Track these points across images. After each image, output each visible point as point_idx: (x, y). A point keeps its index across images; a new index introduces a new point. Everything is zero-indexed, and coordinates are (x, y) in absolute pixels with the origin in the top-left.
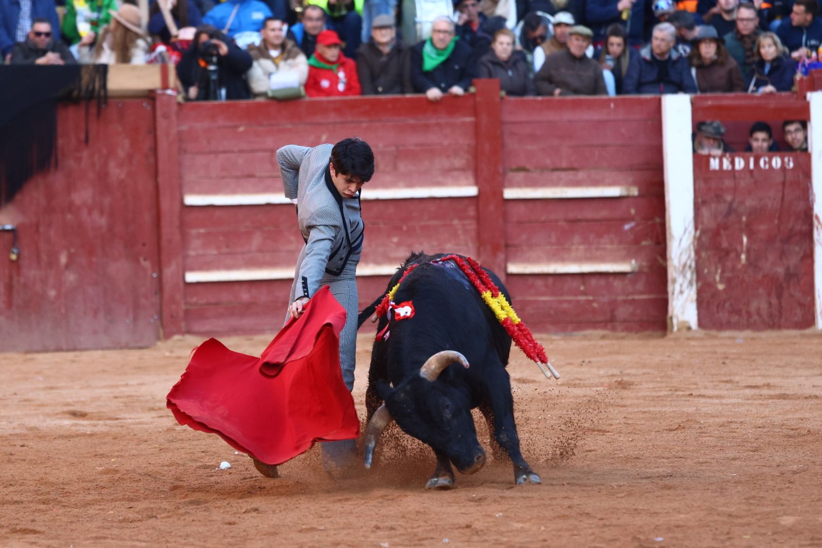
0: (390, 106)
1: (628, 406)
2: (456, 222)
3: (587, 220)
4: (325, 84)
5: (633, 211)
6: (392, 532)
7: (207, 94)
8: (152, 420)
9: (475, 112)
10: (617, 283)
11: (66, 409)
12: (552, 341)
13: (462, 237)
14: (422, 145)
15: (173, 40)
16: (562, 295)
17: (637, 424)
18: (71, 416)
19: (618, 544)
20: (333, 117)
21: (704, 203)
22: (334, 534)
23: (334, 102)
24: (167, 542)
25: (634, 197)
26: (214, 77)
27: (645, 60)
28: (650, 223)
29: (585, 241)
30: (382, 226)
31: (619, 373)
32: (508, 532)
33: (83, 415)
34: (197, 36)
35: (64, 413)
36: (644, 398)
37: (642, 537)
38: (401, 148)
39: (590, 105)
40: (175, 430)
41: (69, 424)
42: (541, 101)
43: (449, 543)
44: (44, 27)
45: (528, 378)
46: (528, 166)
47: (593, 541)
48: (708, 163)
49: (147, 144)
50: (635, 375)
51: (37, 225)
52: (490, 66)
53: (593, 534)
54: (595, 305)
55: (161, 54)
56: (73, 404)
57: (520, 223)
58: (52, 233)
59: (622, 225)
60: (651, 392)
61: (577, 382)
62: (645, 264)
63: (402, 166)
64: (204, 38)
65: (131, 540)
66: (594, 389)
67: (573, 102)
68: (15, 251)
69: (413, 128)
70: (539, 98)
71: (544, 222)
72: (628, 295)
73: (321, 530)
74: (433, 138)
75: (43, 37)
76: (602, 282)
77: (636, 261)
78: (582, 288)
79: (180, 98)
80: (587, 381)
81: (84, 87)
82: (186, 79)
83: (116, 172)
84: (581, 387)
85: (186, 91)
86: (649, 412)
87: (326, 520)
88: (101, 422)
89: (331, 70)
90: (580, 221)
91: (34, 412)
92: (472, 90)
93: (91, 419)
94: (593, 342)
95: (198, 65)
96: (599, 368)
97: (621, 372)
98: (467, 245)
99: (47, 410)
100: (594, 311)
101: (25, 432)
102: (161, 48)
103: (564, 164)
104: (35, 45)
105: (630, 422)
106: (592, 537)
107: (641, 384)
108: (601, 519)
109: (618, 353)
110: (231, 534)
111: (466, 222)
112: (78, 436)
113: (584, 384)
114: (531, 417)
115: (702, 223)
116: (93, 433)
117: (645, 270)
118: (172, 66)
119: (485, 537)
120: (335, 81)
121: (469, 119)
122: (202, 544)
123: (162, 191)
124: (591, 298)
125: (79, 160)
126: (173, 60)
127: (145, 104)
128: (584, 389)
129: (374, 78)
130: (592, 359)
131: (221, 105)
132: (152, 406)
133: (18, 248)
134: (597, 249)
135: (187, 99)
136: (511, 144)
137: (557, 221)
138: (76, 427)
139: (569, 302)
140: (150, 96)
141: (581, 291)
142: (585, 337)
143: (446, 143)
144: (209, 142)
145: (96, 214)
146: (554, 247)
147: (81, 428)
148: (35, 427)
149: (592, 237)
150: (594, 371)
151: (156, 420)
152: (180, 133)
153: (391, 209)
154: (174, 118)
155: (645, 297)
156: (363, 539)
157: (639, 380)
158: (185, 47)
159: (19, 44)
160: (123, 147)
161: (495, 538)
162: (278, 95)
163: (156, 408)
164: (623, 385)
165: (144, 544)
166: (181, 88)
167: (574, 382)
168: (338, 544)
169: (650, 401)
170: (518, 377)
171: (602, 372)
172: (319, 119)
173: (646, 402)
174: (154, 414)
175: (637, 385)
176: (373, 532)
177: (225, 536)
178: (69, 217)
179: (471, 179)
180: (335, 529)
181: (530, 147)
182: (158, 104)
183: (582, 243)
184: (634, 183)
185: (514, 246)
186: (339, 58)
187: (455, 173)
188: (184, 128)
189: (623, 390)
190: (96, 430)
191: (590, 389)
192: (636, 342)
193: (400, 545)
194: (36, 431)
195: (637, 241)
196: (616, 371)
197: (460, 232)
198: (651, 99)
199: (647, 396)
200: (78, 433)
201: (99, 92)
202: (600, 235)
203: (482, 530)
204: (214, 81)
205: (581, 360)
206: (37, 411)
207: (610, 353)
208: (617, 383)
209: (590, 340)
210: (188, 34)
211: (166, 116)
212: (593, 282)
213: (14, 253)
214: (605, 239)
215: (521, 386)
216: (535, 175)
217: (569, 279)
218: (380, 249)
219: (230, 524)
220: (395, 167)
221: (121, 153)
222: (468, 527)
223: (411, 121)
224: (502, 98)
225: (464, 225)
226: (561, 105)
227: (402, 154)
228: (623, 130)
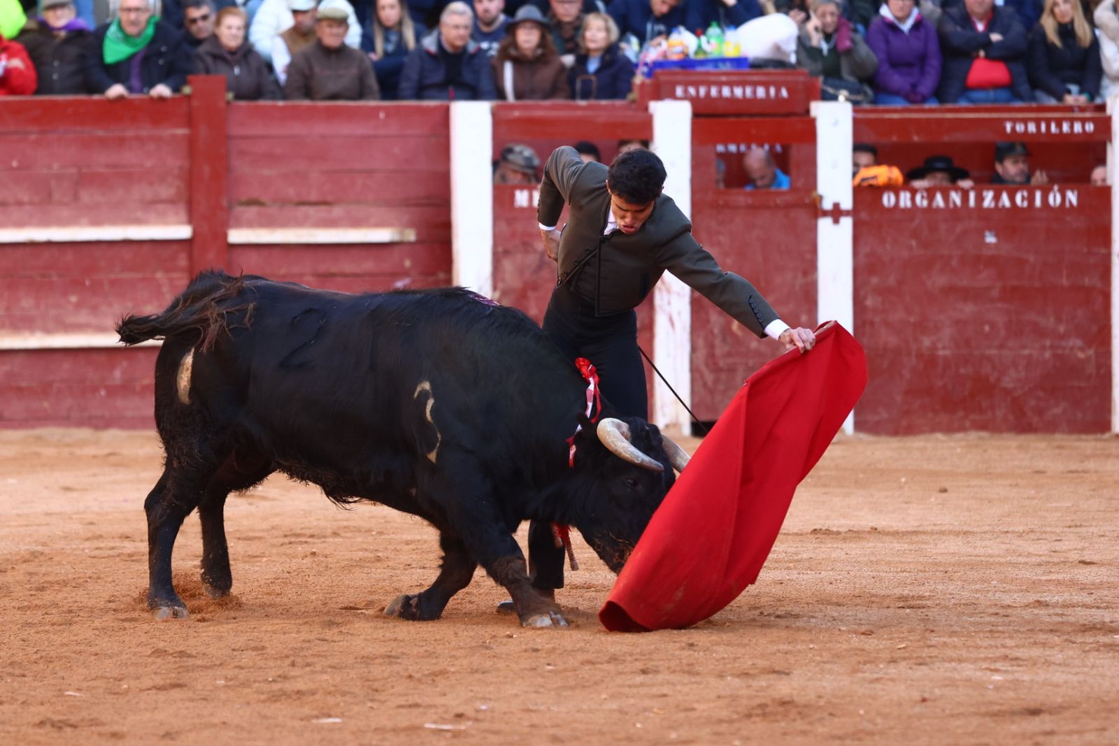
0: (71, 111)
2: (160, 275)
3: (341, 275)
5: (408, 263)
9: (190, 121)
13: (167, 297)
14: (115, 166)
21: (506, 252)
25: (409, 244)
27: (428, 53)
28: (429, 279)
30: (55, 278)
38: (84, 170)
39: (351, 115)
42: (283, 108)
46: (263, 199)
48: (512, 197)
52: (209, 60)
59: (393, 281)
63: (86, 196)
67: (328, 109)
69: (103, 142)
70: (281, 103)
74: (130, 157)
90: (333, 275)
92: (187, 90)
103: (314, 196)
111: (174, 276)
115: (503, 280)
121: (182, 131)
136: (241, 167)
137: (301, 275)
143: (148, 164)
153: (69, 256)
179: (183, 215)
181: (266, 172)
184: (410, 224)
187: (161, 207)
197: (164, 290)
198: (436, 108)
216: (273, 210)
218: (53, 312)
220: (76, 197)
223: (100, 133)
224: (228, 103)
225: (171, 280)
226: (311, 114)
227: (85, 179)
228: (396, 150)
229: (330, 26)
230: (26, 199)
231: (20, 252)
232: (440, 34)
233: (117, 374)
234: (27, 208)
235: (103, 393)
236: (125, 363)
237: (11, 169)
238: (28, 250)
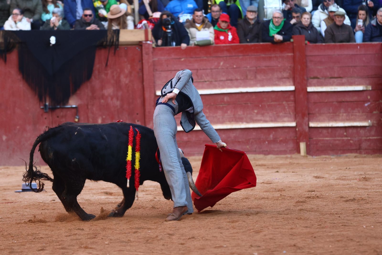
0: (253, 48)
1: (369, 189)
2: (284, 103)
3: (347, 102)
4: (222, 38)
5: (369, 97)
6: (259, 248)
7: (166, 43)
8: (143, 196)
9: (293, 51)
10: (362, 131)
11: (102, 191)
12: (331, 159)
13: (287, 110)
14: (268, 67)
15: (150, 18)
16: (335, 137)
17: (374, 198)
18: (105, 194)
19: (367, 253)
20: (226, 54)
22: (232, 249)
23: (226, 46)
24: (153, 252)
25: (369, 90)
26: (169, 35)
27: (373, 26)
28: (377, 103)
29: (346, 111)
30: (249, 104)
31: (364, 174)
32: (314, 248)
33: (111, 194)
34: (162, 16)
35: (102, 193)
36: (377, 185)
37: (378, 250)
38: (258, 68)
39: (348, 47)
40: (154, 200)
41: (104, 198)
43: (286, 253)
44: (89, 12)
45: (320, 176)
46: (319, 76)
47: (355, 252)
49: (139, 67)
50: (372, 174)
51: (87, 105)
52: (300, 29)
53: (355, 249)
54: (351, 142)
55: (144, 24)
56: (106, 189)
57: (315, 103)
58: (94, 109)
59: (364, 104)
60: (380, 182)
61: (344, 178)
62: (375, 122)
63: (259, 77)
64: (165, 17)
65: (136, 251)
66: (352, 181)
67: (340, 46)
68: (77, 117)
69: (264, 59)
70: (324, 44)
71: (327, 102)
72: (367, 137)
73: (225, 247)
74: (273, 63)
75: (88, 17)
76: (355, 131)
77: (371, 121)
78: (345, 134)
79: (154, 45)
80: (349, 178)
81: (109, 40)
82: (156, 37)
83: (124, 80)
84: (346, 180)
85: (157, 42)
86: (379, 192)
87: (227, 242)
88: (119, 197)
89: (225, 32)
90: (344, 102)
91: (87, 192)
93: (115, 196)
94: (351, 159)
95: (162, 29)
96: (354, 171)
97: (365, 173)
98: (290, 113)
99: (94, 191)
100: (351, 145)
101: (84, 201)
102: (145, 22)
103: (336, 76)
104: (85, 21)
105: (369, 196)
106: (354, 251)
107: (375, 179)
108: (358, 242)
109: (363, 164)
110: (183, 249)
111: (289, 103)
112: (109, 203)
113: (347, 178)
114: (323, 194)
116: (115, 202)
117: (375, 125)
118: (150, 30)
119: (303, 251)
120: (226, 36)
121: (291, 54)
122: (169, 253)
123: (145, 89)
124: (349, 138)
125: (106, 74)
126: (150, 27)
127: (137, 48)
128: (347, 181)
129: (246, 35)
130: (351, 167)
131: (173, 48)
132: (143, 189)
133: (78, 116)
134: (352, 115)
135: (157, 46)
136: (311, 66)
137: (333, 102)
138: (108, 199)
139: (339, 140)
140: (140, 44)
141: (345, 135)
142: (347, 157)
143: (279, 66)
144: (167, 66)
145: (115, 100)
146: (331, 114)
147: (110, 200)
148: (89, 199)
149: (349, 109)
150: (352, 172)
151: (145, 196)
152: (154, 61)
153: (254, 97)
154: (151, 55)
155: (375, 138)
156: (245, 251)
157: (374, 177)
158: (156, 21)
159: (78, 20)
160: (127, 68)
161: (308, 251)
162: (200, 43)
163: (144, 190)
164: (365, 179)
165: (142, 254)
166: (154, 41)
167: (342, 178)
168: (234, 253)
169: (379, 186)
170: (315, 176)
171: (355, 173)
172: (219, 54)
173: (377, 187)
174: (144, 193)
175: (373, 179)
176: (249, 248)
177: (180, 250)
178: (102, 101)
179: (292, 83)
180: (231, 247)
181: (320, 67)
182: (143, 47)
183: (345, 113)
184: (370, 84)
185: (313, 114)
186: (228, 26)
187: (284, 80)
188: (156, 59)
189: (366, 182)
190: (117, 200)
191: (350, 181)
192: (371, 159)
193: (263, 254)
194: (89, 201)
195: (371, 112)
196: (362, 173)
197: (286, 108)
198: (377, 44)
199: (378, 184)
200: (109, 202)
201: (116, 42)
202: (353, 109)
203: (301, 247)
204: (170, 37)
205: (346, 168)
206: (89, 192)
207: (359, 164)
208: (363, 178)
209: (349, 158)
210: (157, 15)
211: (147, 54)
212: (350, 131)
213: (77, 118)
214: (356, 110)
215: (317, 180)
216: (322, 80)
217: (339, 130)
218: (249, 116)
219: (182, 244)
220: (255, 77)
221: (126, 71)
222: (295, 245)
223: (263, 55)
224: (306, 44)
225: (288, 104)
226: (334, 47)
227: (258, 71)
228: (364, 59)
229: (338, 18)
230: (239, 78)
231: (237, 96)
232: (377, 19)
233: (271, 136)
234: (240, 81)
235: (267, 142)
236: (274, 133)
237: (234, 68)
238: (240, 95)
